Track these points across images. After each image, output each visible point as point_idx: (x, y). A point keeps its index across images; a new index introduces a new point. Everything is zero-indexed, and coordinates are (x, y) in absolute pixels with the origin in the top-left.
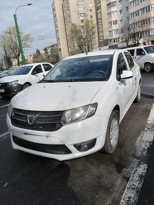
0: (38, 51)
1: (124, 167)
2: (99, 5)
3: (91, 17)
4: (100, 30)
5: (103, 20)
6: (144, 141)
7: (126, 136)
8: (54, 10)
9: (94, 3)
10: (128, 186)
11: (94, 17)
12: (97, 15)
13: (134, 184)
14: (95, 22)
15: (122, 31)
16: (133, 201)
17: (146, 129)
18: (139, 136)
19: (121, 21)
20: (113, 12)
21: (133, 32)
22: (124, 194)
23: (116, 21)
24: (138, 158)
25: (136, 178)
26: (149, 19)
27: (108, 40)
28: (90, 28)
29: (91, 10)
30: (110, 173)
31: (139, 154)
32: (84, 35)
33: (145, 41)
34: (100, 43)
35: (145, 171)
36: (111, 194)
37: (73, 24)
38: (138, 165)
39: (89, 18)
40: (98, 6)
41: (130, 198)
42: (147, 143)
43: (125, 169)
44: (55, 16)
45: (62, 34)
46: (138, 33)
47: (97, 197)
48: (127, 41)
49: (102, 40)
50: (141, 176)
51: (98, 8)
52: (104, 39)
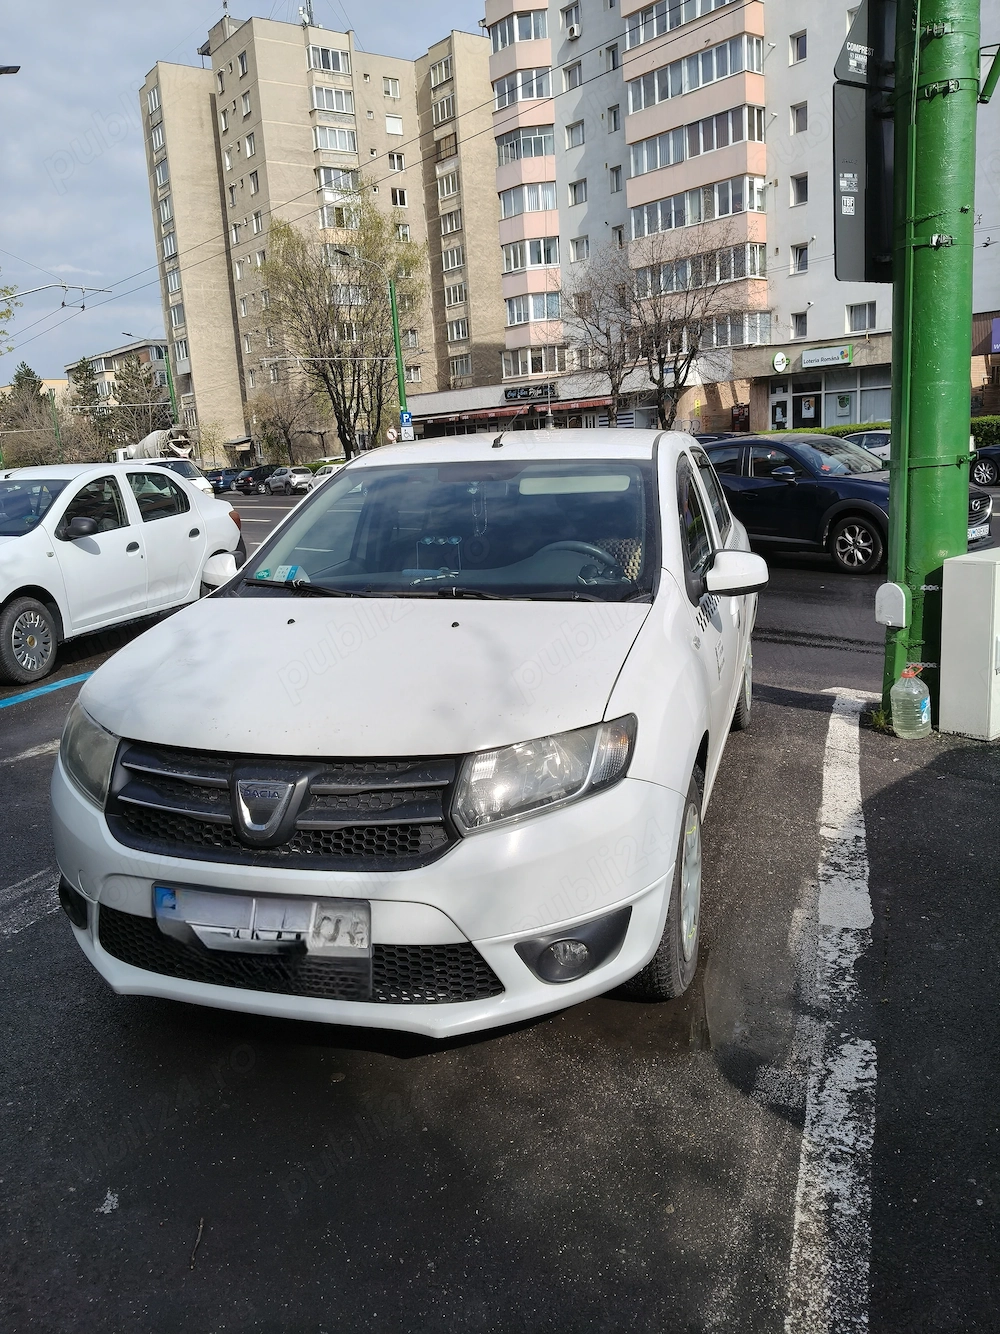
0: (27, 380)
1: (764, 1061)
2: (447, 130)
3: (398, 197)
4: (448, 282)
5: (468, 228)
6: (826, 930)
7: (731, 907)
8: (153, 123)
9: (414, 118)
10: (806, 1146)
11: (416, 199)
12: (432, 193)
13: (836, 1135)
14: (418, 231)
15: (584, 304)
16: (853, 1211)
17: (821, 868)
18: (796, 904)
19: (576, 242)
20: (533, 185)
21: (650, 318)
22: (801, 1188)
23: (550, 241)
24: (820, 1015)
25: (836, 1108)
26: (739, 250)
27: (501, 349)
28: (390, 266)
29: (395, 157)
30: (699, 1095)
31: (819, 994)
32: (350, 305)
33: (718, 376)
34: (446, 365)
35: (872, 1072)
36: (737, 1193)
37: (280, 231)
38: (832, 1048)
39: (383, 203)
40: (438, 135)
41: (831, 1198)
42: (847, 937)
43: (768, 1073)
44: (159, 163)
45: (200, 285)
46: (676, 325)
47: (670, 1209)
48: (613, 369)
49: (463, 350)
50: (857, 1098)
51: (439, 151)
52: (475, 340)
